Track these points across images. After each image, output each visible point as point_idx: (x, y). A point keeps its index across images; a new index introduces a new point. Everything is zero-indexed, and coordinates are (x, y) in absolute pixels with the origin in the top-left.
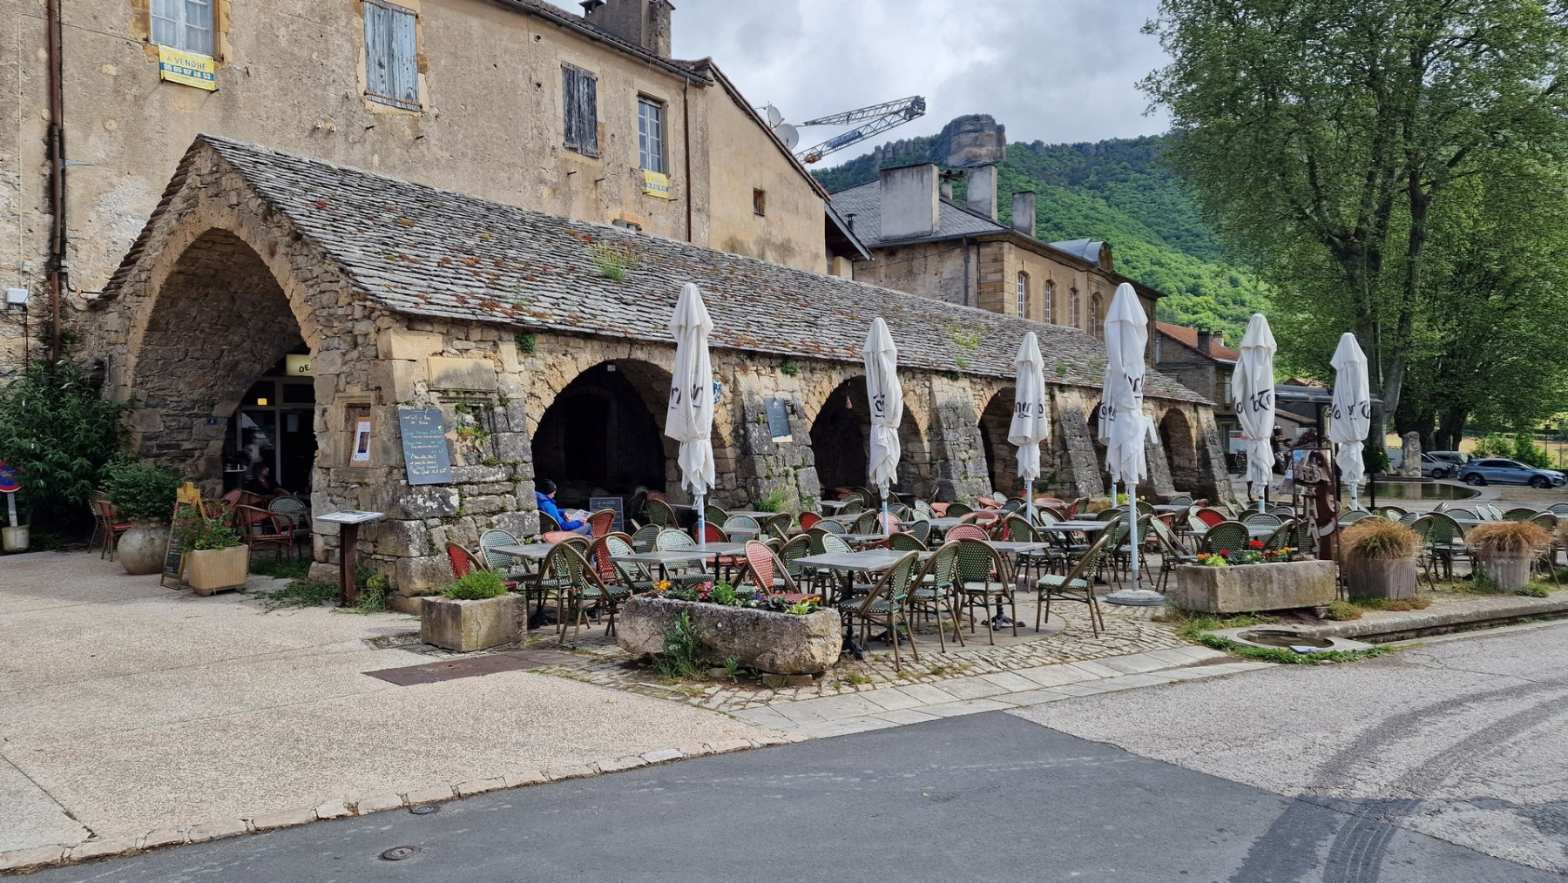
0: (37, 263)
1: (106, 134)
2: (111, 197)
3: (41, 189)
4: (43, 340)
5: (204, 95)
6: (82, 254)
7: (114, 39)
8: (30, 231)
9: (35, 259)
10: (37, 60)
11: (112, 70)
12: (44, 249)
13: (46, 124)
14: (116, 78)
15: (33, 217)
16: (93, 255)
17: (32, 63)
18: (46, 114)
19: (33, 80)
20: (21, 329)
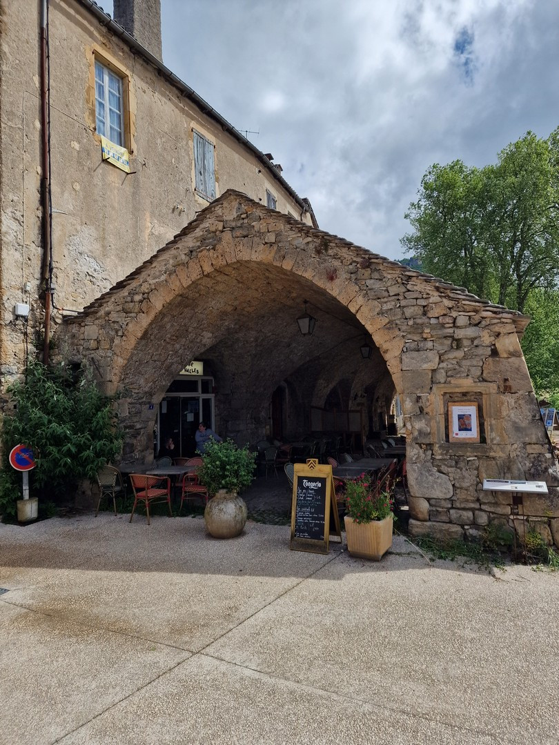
0: (33, 285)
1: (73, 192)
2: (77, 240)
3: (37, 228)
4: (36, 347)
5: (124, 175)
6: (60, 280)
7: (77, 125)
8: (29, 259)
9: (32, 282)
10: (34, 128)
11: (76, 145)
12: (38, 275)
13: (39, 178)
14: (78, 152)
15: (32, 249)
16: (66, 282)
17: (31, 130)
18: (39, 170)
19: (32, 142)
20: (22, 337)
